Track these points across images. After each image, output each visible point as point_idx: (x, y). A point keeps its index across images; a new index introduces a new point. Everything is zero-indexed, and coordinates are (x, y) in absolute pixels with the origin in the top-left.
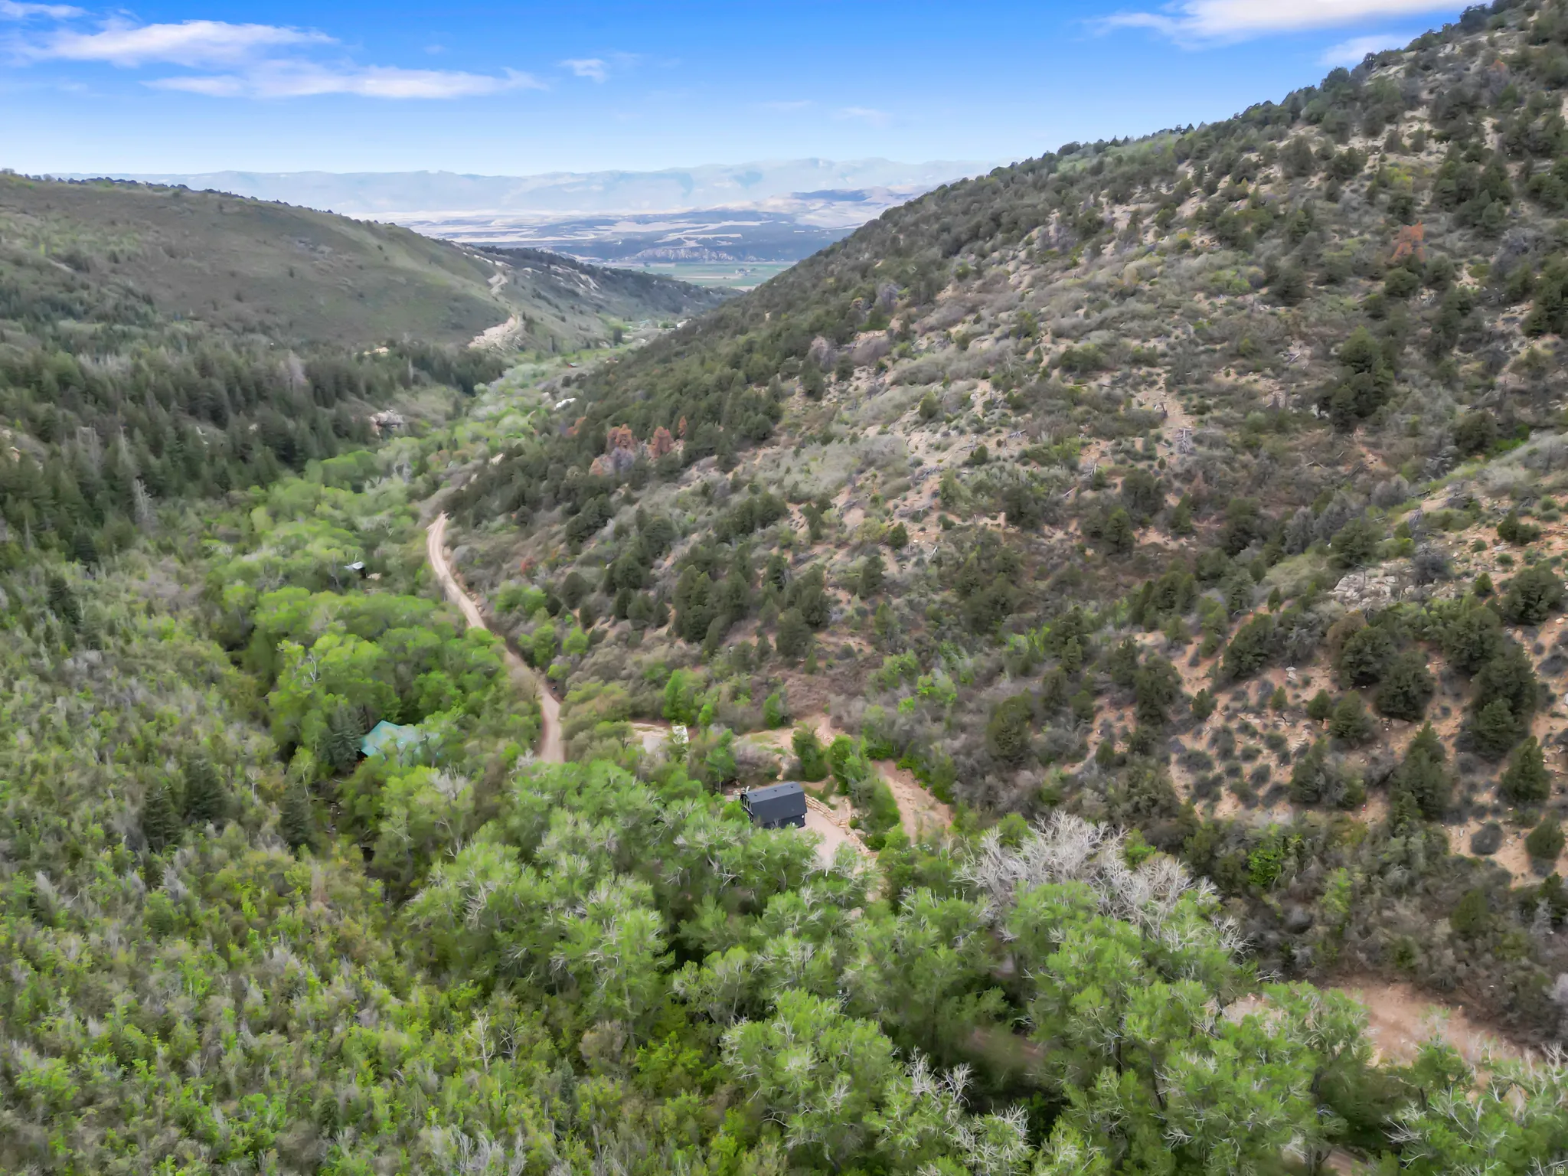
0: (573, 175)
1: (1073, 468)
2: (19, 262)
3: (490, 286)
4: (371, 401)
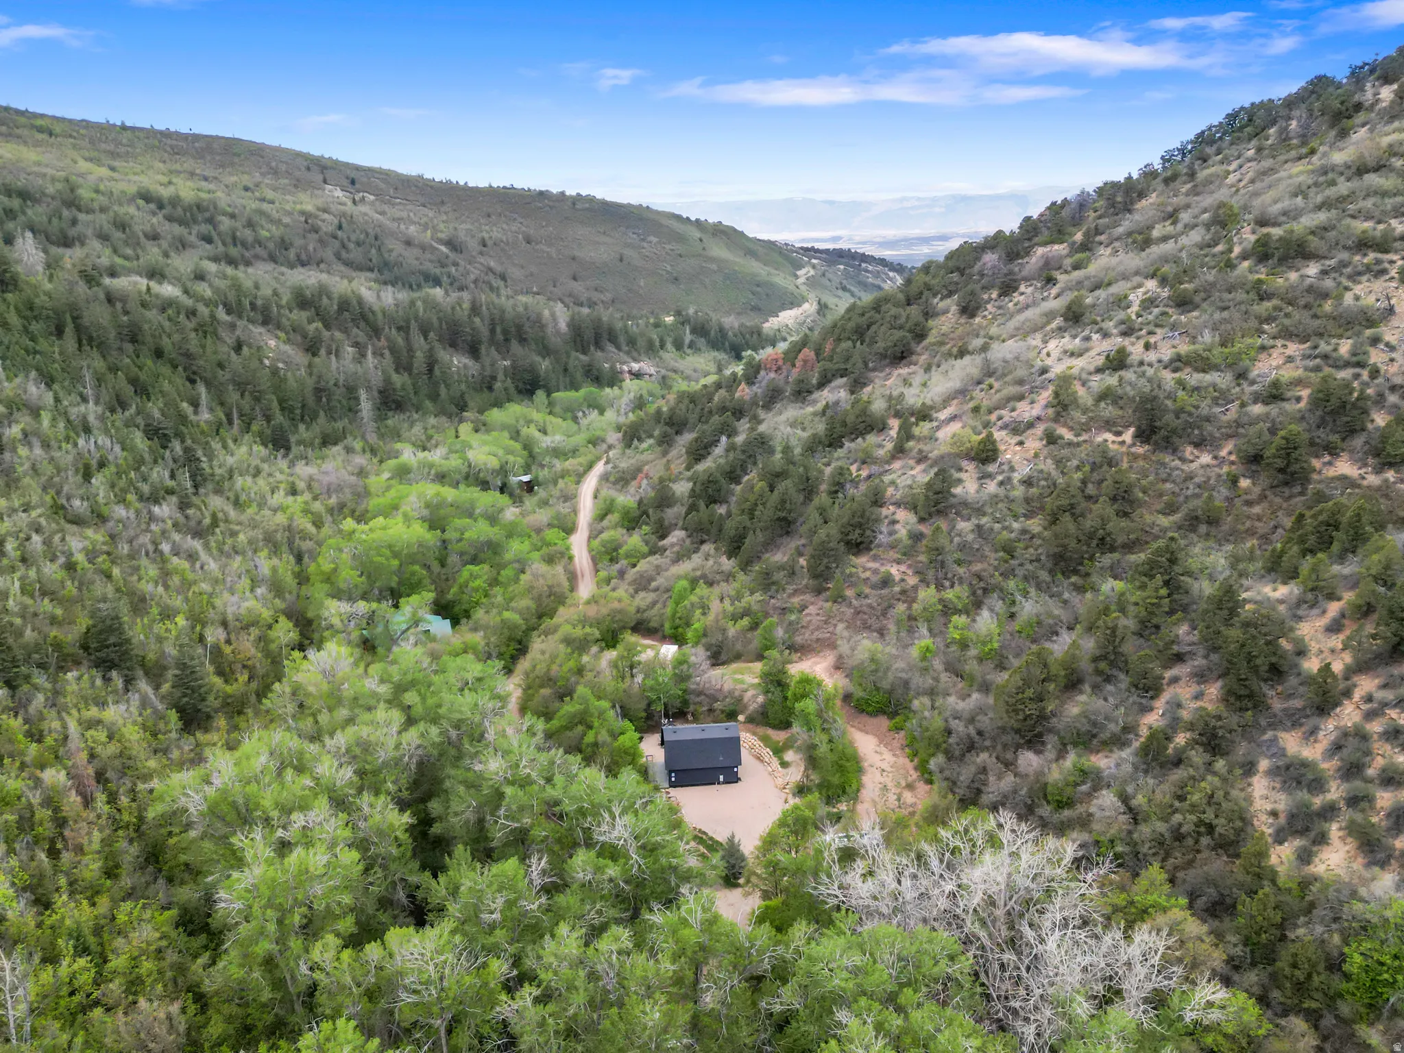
0: (919, 199)
1: (1241, 376)
2: (408, 243)
3: (797, 277)
4: (628, 353)
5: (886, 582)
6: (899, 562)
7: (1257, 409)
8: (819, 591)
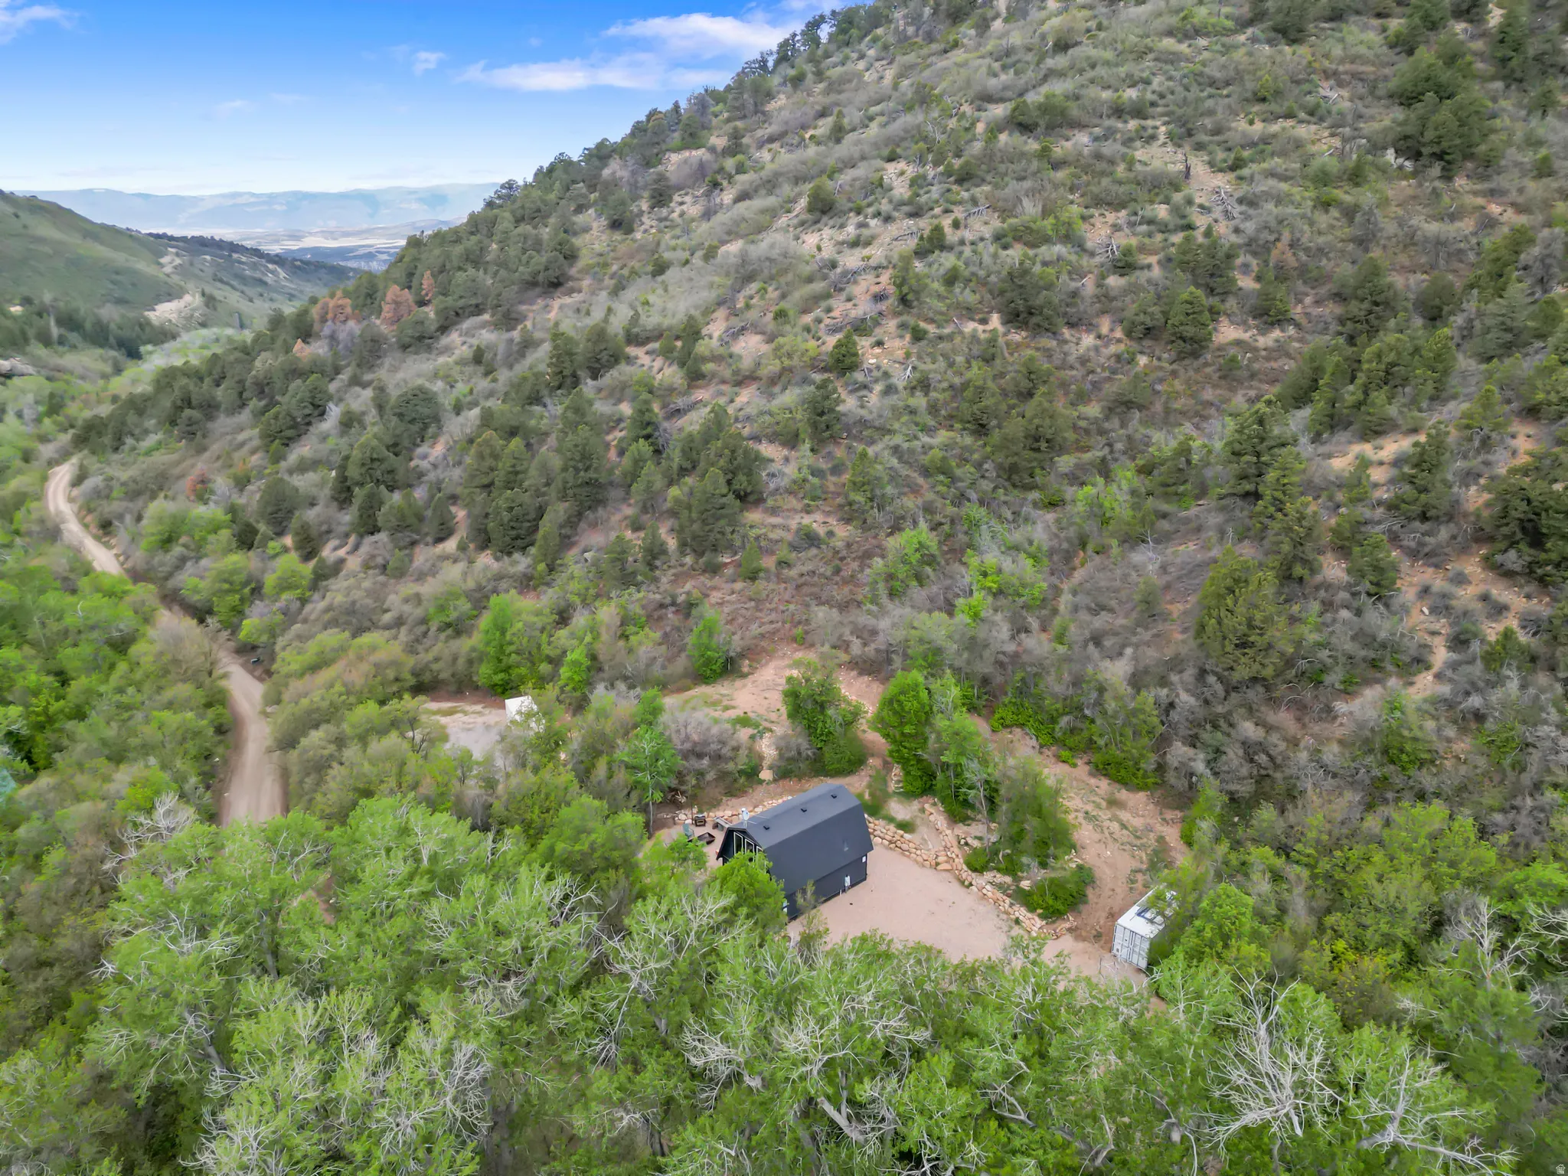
1: (1080, 246)
3: (162, 266)
5: (810, 539)
7: (1114, 281)
8: (714, 569)
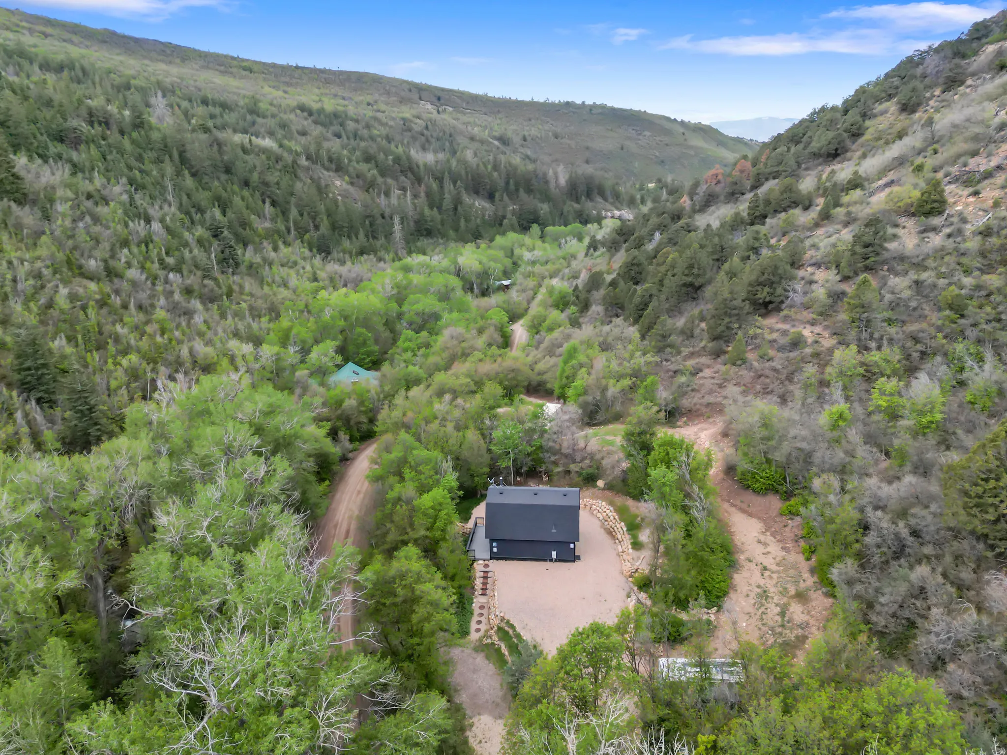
2: (472, 139)
4: (612, 204)
5: (797, 343)
6: (813, 323)
8: (717, 354)
